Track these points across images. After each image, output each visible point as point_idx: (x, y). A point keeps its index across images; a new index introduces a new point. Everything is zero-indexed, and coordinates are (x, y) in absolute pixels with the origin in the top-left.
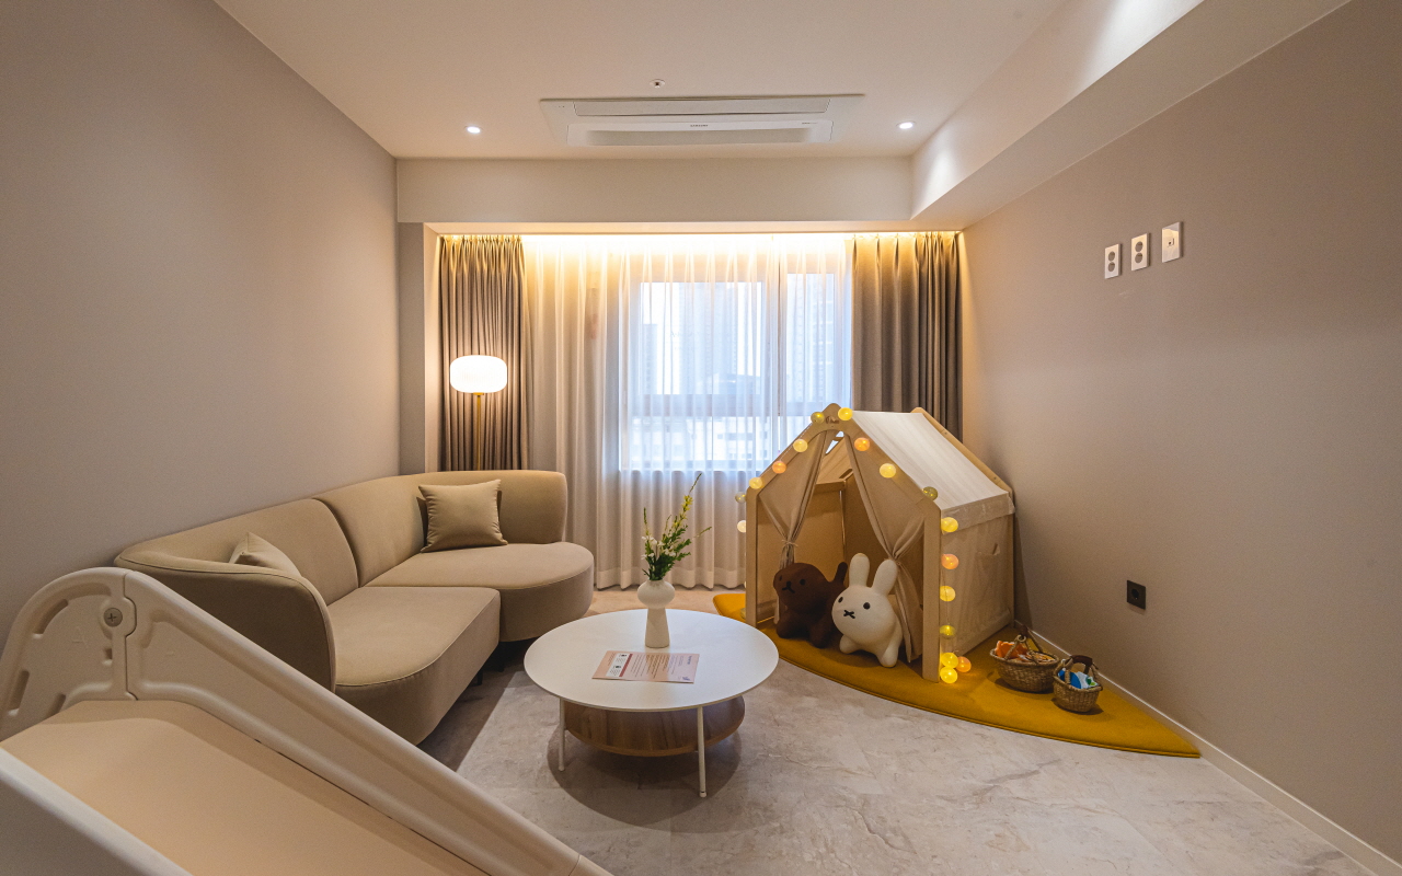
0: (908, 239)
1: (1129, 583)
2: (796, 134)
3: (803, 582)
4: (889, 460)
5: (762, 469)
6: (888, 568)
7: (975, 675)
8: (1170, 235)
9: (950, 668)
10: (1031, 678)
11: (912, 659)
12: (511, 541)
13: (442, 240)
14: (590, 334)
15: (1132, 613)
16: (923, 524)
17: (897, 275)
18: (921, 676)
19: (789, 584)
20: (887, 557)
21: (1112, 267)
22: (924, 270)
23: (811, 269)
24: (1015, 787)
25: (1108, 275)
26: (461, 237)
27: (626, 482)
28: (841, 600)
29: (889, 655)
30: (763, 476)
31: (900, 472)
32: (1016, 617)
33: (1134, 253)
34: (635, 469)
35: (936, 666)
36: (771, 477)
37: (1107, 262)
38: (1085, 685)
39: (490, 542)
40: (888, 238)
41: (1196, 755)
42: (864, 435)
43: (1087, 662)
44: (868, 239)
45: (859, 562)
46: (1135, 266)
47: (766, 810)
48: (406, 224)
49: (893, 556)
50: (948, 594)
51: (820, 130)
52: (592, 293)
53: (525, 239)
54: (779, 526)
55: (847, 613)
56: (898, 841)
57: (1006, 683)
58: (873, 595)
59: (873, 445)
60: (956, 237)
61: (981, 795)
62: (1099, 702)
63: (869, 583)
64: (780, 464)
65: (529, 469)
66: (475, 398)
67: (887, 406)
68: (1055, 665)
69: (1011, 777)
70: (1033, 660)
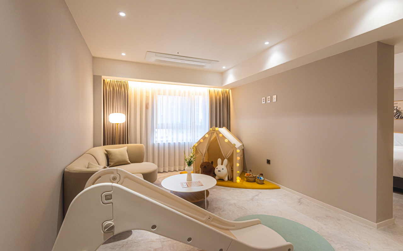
0: (220, 90)
1: (267, 160)
2: (203, 66)
3: (208, 166)
4: (226, 139)
5: (197, 141)
6: (226, 161)
7: (242, 180)
8: (275, 97)
9: (238, 180)
10: (253, 179)
11: (231, 179)
12: (132, 163)
13: (104, 80)
14: (147, 108)
15: (268, 165)
16: (233, 151)
17: (218, 98)
18: (233, 182)
19: (205, 166)
20: (225, 159)
21: (264, 101)
22: (223, 97)
23: (200, 95)
24: (257, 197)
25: (263, 103)
26: (110, 80)
27: (156, 146)
28: (217, 168)
29: (226, 179)
30: (197, 143)
31: (229, 141)
32: (244, 169)
33: (268, 99)
34: (158, 142)
35: (236, 180)
36: (199, 143)
37: (263, 101)
38: (262, 179)
39: (127, 163)
40: (216, 89)
41: (280, 188)
42: (221, 133)
43: (262, 175)
44: (212, 89)
45: (219, 160)
46: (268, 102)
47: (219, 208)
48: (97, 76)
49: (226, 158)
50: (238, 165)
51: (208, 66)
52: (147, 98)
53: (129, 82)
54: (201, 154)
55: (219, 171)
56: (243, 208)
57: (248, 181)
58: (224, 166)
59: (223, 135)
60: (229, 90)
61: (252, 199)
62: (264, 182)
63: (222, 164)
64: (202, 140)
65: (130, 143)
66: (116, 125)
67: (220, 127)
68: (256, 177)
69: (255, 196)
70: (253, 176)
